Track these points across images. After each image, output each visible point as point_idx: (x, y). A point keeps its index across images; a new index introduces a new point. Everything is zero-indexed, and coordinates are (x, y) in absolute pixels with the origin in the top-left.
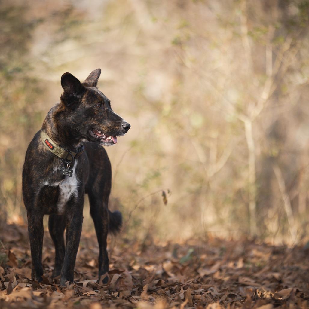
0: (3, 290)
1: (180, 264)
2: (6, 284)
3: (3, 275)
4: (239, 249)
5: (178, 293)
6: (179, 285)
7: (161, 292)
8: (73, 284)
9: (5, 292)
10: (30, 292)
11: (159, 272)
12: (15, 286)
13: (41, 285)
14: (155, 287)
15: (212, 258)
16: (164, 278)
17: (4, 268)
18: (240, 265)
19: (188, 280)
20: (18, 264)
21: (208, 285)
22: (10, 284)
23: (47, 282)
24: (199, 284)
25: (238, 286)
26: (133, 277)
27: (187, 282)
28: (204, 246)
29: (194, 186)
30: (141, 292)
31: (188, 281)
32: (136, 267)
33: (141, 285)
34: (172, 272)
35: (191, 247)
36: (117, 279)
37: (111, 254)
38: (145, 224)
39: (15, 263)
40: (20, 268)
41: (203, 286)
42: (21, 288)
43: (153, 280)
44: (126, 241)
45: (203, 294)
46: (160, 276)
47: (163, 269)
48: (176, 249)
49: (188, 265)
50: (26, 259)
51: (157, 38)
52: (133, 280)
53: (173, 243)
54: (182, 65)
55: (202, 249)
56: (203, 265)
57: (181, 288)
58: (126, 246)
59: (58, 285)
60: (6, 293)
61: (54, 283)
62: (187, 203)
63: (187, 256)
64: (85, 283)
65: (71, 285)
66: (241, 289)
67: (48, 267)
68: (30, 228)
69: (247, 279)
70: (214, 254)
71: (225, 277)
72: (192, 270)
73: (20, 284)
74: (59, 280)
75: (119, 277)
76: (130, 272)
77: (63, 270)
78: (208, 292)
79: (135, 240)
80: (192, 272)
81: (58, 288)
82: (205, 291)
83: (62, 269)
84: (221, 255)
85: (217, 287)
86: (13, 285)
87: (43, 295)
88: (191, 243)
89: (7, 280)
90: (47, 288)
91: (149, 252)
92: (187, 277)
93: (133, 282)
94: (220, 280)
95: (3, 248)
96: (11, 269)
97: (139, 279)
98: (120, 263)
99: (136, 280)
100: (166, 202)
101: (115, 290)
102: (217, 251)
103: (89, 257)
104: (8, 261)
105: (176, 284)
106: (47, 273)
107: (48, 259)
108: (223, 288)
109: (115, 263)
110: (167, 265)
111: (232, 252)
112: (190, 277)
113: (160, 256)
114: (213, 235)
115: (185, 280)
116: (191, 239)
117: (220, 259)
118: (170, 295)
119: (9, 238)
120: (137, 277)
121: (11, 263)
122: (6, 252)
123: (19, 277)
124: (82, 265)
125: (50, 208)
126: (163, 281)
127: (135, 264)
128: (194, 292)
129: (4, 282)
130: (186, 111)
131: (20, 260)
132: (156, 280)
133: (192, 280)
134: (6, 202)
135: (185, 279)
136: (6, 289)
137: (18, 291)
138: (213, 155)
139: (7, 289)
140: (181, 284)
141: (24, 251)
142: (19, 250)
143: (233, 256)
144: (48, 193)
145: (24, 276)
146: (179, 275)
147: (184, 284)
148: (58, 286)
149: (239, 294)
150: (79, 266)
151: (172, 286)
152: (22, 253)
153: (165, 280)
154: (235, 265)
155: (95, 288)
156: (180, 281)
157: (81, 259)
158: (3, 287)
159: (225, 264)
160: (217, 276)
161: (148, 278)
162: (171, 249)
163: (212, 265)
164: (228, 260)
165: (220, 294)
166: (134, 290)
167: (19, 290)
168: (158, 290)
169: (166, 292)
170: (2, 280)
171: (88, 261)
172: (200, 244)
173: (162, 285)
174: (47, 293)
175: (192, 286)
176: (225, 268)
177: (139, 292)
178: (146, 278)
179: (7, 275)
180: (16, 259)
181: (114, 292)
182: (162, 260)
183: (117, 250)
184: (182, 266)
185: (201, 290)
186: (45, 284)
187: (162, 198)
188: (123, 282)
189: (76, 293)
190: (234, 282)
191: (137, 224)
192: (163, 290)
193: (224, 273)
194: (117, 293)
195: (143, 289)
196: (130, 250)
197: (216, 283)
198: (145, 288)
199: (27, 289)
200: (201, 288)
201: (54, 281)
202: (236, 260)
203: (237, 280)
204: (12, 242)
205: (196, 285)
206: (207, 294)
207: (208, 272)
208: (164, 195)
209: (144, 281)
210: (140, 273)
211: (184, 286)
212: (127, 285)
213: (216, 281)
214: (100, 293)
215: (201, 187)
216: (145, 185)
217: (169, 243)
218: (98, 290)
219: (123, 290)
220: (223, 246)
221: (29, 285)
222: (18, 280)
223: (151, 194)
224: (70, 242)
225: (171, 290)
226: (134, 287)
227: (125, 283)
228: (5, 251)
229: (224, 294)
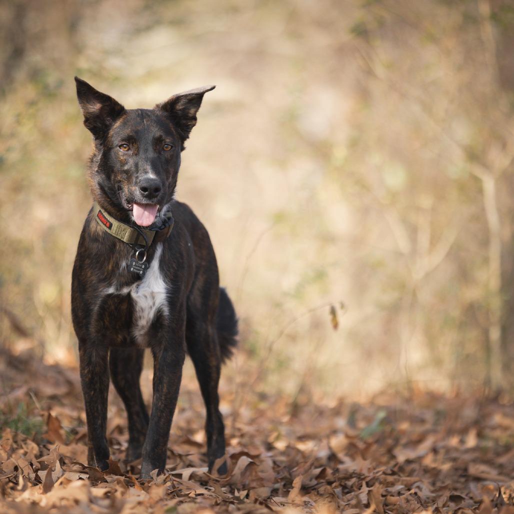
0: (35, 485)
1: (361, 439)
2: (42, 474)
3: (37, 457)
4: (470, 413)
5: (356, 493)
6: (359, 478)
7: (325, 491)
8: (165, 475)
9: (40, 488)
10: (84, 490)
11: (323, 454)
12: (59, 478)
13: (105, 477)
14: (314, 482)
15: (419, 429)
16: (332, 464)
17: (38, 445)
18: (471, 441)
19: (374, 469)
20: (64, 437)
21: (412, 479)
22: (49, 475)
23: (117, 472)
24: (396, 477)
25: (467, 481)
26: (274, 462)
27: (374, 473)
28: (405, 407)
29: (389, 297)
30: (289, 491)
31: (375, 471)
32: (280, 445)
33: (288, 476)
34: (347, 455)
35: (380, 408)
36: (244, 467)
37: (234, 420)
38: (298, 365)
39: (59, 437)
40: (67, 445)
41: (403, 481)
42: (69, 481)
43: (310, 468)
44: (263, 397)
45: (404, 494)
46: (324, 461)
47: (330, 448)
48: (354, 413)
49: (377, 442)
50: (79, 429)
51: (323, 24)
52: (274, 468)
53: (349, 401)
54: (369, 72)
55: (401, 411)
56: (404, 441)
57: (362, 483)
58: (263, 406)
59: (137, 476)
60: (41, 491)
61: (130, 472)
62: (375, 328)
63: (374, 425)
64: (186, 473)
65: (160, 477)
66: (472, 485)
67: (119, 444)
68: (84, 372)
69: (483, 468)
70: (423, 421)
71: (443, 463)
72: (383, 450)
73: (67, 475)
74: (140, 467)
75: (248, 463)
76: (270, 454)
77: (146, 447)
78: (413, 491)
79: (279, 395)
80: (383, 455)
81: (136, 482)
82: (406, 488)
83: (145, 445)
84: (436, 423)
85: (429, 483)
86: (54, 475)
87: (109, 494)
88: (381, 401)
89: (43, 467)
90: (116, 482)
91: (304, 416)
92: (374, 464)
93: (275, 472)
94: (434, 469)
95: (37, 408)
96: (52, 447)
97: (285, 467)
98: (252, 437)
99: (280, 468)
100: (336, 326)
101: (241, 487)
102: (429, 416)
103: (195, 426)
104: (47, 432)
105: (354, 475)
106: (117, 455)
107: (119, 429)
108: (439, 484)
109: (242, 436)
110: (338, 442)
111: (457, 417)
112: (380, 464)
113: (324, 425)
114: (421, 386)
115: (369, 469)
116: (382, 393)
117: (434, 431)
118: (343, 496)
119: (48, 390)
120: (282, 462)
121: (52, 437)
122: (42, 416)
123: (66, 461)
124: (181, 440)
125: (120, 337)
126: (329, 471)
127: (278, 438)
128: (386, 491)
129: (39, 470)
130: (376, 158)
131: (68, 430)
132: (316, 468)
133: (383, 468)
134: (43, 322)
135: (370, 466)
136: (41, 483)
137: (64, 488)
138: (424, 239)
139: (43, 482)
140: (363, 477)
141: (75, 414)
142: (67, 411)
143: (459, 425)
144: (113, 307)
145: (75, 459)
146: (359, 460)
147: (369, 477)
148: (137, 479)
149: (469, 495)
150: (175, 442)
151: (346, 481)
152: (71, 418)
153: (333, 469)
154: (462, 442)
155: (204, 483)
156: (361, 470)
157: (180, 429)
158: (35, 479)
159: (443, 439)
160: (429, 461)
161: (302, 464)
162: (346, 412)
163: (420, 440)
164: (450, 433)
165: (434, 495)
166: (277, 486)
167: (65, 486)
168: (320, 487)
169: (335, 490)
170: (34, 467)
171: (191, 432)
172: (397, 404)
173: (327, 478)
174: (116, 491)
175: (382, 480)
176: (444, 447)
177: (285, 490)
178: (298, 464)
179: (44, 458)
180: (61, 428)
181: (239, 490)
182: (328, 432)
183: (246, 413)
184: (365, 443)
185: (399, 487)
186: (113, 474)
187: (328, 318)
188: (256, 472)
189: (170, 491)
190: (460, 472)
191: (283, 364)
192: (328, 487)
193: (441, 456)
194: (245, 493)
195: (293, 485)
196: (270, 414)
197: (428, 475)
198: (297, 482)
199: (80, 483)
200: (400, 483)
201: (129, 468)
202: (464, 432)
203: (466, 470)
204: (53, 398)
205: (390, 479)
206: (411, 494)
207: (412, 454)
208: (333, 312)
209: (295, 469)
210: (288, 455)
211: (368, 479)
212: (263, 477)
213: (426, 470)
214: (214, 492)
215: (401, 299)
216: (298, 293)
217: (341, 402)
218: (211, 486)
219: (257, 486)
220: (441, 406)
221: (84, 476)
222: (64, 468)
223: (310, 311)
224: (158, 395)
225: (344, 487)
226: (276, 482)
227: (260, 474)
228: (42, 413)
229: (441, 496)
